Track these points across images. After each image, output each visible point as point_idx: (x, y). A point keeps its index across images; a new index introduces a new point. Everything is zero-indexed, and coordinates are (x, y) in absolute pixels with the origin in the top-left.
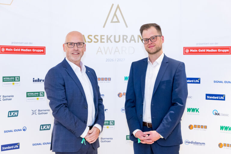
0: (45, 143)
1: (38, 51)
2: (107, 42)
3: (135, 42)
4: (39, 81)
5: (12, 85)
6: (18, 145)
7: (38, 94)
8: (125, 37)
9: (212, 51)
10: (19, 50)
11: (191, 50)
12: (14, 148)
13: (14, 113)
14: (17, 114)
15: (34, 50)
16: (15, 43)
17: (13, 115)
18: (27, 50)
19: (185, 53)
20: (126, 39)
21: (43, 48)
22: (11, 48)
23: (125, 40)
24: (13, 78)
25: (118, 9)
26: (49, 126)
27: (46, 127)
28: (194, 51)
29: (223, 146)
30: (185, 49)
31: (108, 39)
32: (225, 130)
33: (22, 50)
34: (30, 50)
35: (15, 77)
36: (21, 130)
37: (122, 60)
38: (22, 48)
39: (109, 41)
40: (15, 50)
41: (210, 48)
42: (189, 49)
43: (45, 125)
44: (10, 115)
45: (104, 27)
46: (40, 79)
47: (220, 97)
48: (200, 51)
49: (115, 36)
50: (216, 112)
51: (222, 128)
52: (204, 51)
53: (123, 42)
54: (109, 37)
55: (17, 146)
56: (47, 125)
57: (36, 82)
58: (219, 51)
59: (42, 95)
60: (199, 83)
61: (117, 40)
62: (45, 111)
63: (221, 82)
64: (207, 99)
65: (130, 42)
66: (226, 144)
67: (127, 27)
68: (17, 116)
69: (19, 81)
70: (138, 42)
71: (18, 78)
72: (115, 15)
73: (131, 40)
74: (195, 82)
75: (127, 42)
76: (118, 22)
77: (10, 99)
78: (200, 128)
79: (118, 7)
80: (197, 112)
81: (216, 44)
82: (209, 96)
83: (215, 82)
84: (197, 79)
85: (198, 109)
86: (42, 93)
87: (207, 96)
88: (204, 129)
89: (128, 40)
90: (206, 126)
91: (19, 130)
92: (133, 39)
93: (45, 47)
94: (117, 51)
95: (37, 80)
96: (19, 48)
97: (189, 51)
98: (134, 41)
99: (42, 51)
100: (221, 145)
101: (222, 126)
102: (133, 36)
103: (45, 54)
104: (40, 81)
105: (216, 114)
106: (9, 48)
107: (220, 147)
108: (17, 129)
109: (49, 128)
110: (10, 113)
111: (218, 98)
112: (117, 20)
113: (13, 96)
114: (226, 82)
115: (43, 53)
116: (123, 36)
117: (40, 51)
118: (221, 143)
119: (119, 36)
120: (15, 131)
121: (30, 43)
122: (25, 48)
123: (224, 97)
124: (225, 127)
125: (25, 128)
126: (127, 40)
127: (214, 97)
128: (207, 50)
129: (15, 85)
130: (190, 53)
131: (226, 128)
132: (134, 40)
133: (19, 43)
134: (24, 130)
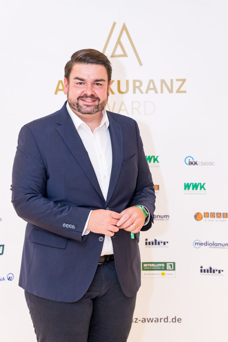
3: (156, 92)
8: (138, 84)
20: (139, 88)
23: (137, 90)
25: (124, 32)
49: (119, 82)
53: (134, 92)
61: (123, 89)
65: (147, 92)
67: (141, 64)
70: (162, 92)
72: (119, 42)
73: (148, 89)
75: (142, 92)
76: (125, 55)
79: (124, 28)
89: (144, 88)
92: (151, 86)
94: (123, 110)
98: (153, 91)
102: (151, 81)
109: (1, 252)
112: (122, 53)
116: (134, 81)
119: (127, 82)
126: (142, 88)
132: (155, 89)
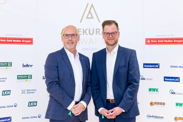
0: (33, 117)
1: (27, 41)
2: (83, 34)
4: (27, 66)
5: (5, 69)
6: (10, 118)
7: (26, 76)
8: (98, 31)
9: (169, 41)
10: (11, 41)
11: (151, 41)
12: (7, 120)
13: (7, 92)
14: (9, 93)
15: (23, 41)
16: (8, 35)
17: (6, 94)
18: (18, 41)
19: (147, 43)
20: (98, 32)
21: (31, 39)
22: (5, 39)
23: (98, 33)
24: (7, 64)
25: (92, 8)
26: (36, 103)
27: (33, 104)
28: (154, 41)
29: (178, 120)
30: (147, 40)
31: (84, 32)
32: (180, 106)
33: (14, 41)
34: (20, 41)
35: (7, 63)
36: (13, 106)
37: (95, 49)
38: (14, 39)
39: (85, 33)
40: (8, 41)
41: (167, 39)
42: (150, 40)
43: (32, 102)
44: (3, 94)
45: (81, 22)
46: (28, 64)
47: (176, 79)
48: (159, 41)
49: (90, 30)
50: (173, 92)
51: (177, 104)
52: (163, 41)
53: (96, 34)
54: (85, 30)
55: (9, 120)
56: (34, 102)
57: (25, 67)
58: (175, 41)
59: (30, 78)
60: (159, 67)
61: (91, 32)
62: (32, 90)
63: (176, 67)
64: (165, 81)
66: (180, 118)
67: (99, 22)
68: (10, 94)
69: (11, 66)
71: (10, 64)
72: (90, 12)
74: (155, 67)
75: (100, 34)
76: (92, 18)
77: (4, 81)
78: (159, 104)
79: (92, 6)
80: (157, 91)
81: (172, 35)
82: (166, 79)
83: (171, 67)
84: (157, 64)
85: (158, 89)
86: (30, 76)
87: (165, 79)
88: (162, 105)
90: (165, 103)
91: (11, 106)
93: (32, 38)
94: (91, 42)
95: (26, 66)
96: (11, 40)
97: (150, 42)
99: (30, 41)
100: (176, 118)
101: (177, 103)
103: (32, 44)
104: (29, 66)
105: (172, 93)
106: (3, 39)
107: (176, 120)
108: (9, 105)
109: (35, 105)
110: (3, 92)
111: (174, 80)
113: (6, 79)
114: (180, 67)
115: (31, 43)
116: (97, 29)
117: (29, 41)
118: (176, 117)
119: (93, 29)
120: (8, 107)
121: (21, 35)
122: (16, 39)
123: (179, 79)
124: (180, 103)
125: (16, 104)
126: (100, 32)
127: (170, 80)
128: (165, 41)
129: (8, 69)
130: (151, 43)
131: (181, 105)
133: (11, 35)
134: (15, 106)
